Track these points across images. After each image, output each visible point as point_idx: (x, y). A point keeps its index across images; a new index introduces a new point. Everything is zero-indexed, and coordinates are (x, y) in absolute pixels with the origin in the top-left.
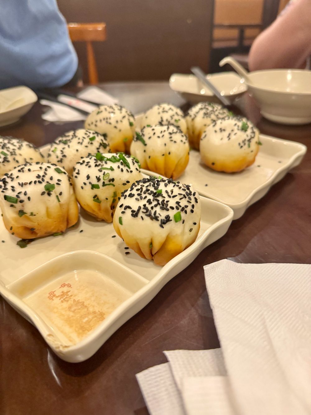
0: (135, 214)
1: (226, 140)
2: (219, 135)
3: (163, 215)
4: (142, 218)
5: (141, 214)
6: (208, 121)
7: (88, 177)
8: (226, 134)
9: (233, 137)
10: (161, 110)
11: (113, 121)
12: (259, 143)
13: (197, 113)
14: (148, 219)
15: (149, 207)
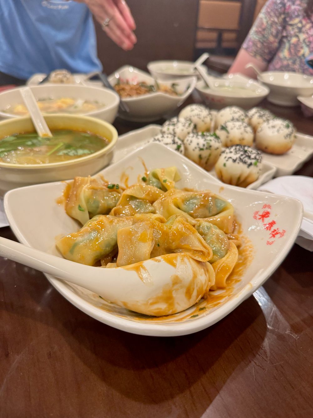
0: (234, 161)
1: (276, 133)
2: (272, 130)
3: (249, 161)
4: (238, 163)
5: (237, 161)
6: (261, 120)
7: (198, 144)
8: (276, 129)
9: (281, 132)
10: (232, 112)
11: (202, 117)
12: (295, 137)
13: (253, 115)
14: (241, 164)
15: (242, 157)
